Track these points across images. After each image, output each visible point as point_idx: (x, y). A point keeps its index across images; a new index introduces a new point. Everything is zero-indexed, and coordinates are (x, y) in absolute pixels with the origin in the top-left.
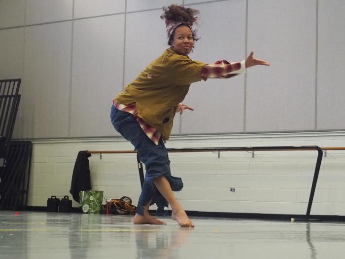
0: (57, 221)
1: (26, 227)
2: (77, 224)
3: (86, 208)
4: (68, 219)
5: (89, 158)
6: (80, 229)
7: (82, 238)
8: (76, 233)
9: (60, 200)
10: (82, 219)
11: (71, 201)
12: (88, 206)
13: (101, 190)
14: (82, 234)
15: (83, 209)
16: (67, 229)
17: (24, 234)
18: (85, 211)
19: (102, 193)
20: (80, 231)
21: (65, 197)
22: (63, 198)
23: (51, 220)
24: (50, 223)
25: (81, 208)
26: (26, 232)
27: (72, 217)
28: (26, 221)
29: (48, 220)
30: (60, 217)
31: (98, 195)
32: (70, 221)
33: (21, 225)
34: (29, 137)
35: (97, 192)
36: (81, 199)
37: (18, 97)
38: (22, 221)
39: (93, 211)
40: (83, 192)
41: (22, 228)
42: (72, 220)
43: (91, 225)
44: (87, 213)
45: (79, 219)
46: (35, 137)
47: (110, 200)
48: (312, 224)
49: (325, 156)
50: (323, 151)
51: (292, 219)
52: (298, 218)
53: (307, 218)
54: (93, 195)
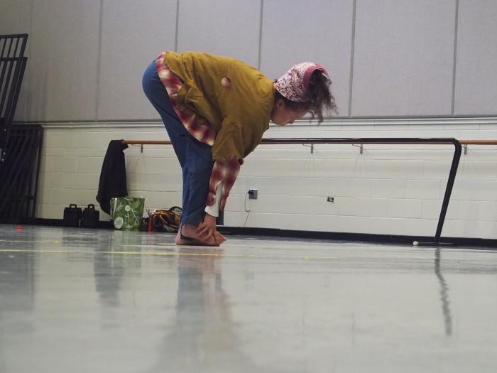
0: (78, 239)
1: (33, 246)
2: (107, 244)
3: (119, 222)
4: (94, 237)
5: (124, 151)
6: (111, 251)
7: (112, 263)
8: (105, 257)
9: (83, 209)
10: (113, 237)
11: (98, 212)
12: (122, 220)
13: (141, 197)
14: (112, 257)
15: (115, 223)
16: (91, 251)
17: (30, 256)
18: (119, 226)
19: (142, 201)
20: (110, 254)
21: (89, 206)
22: (87, 207)
23: (69, 239)
24: (67, 241)
25: (112, 221)
26: (32, 253)
27: (99, 235)
28: (33, 239)
29: (64, 239)
30: (81, 234)
31: (137, 204)
32: (97, 240)
33: (26, 244)
34: (39, 119)
35: (135, 199)
36: (113, 210)
37: (23, 61)
38: (26, 238)
39: (129, 226)
40: (116, 199)
41: (27, 248)
42: (100, 238)
43: (126, 246)
44: (121, 229)
45: (110, 238)
46: (47, 119)
47: (155, 211)
48: (443, 249)
49: (465, 153)
50: (462, 145)
51: (415, 243)
52: (424, 242)
53: (437, 241)
54: (130, 204)
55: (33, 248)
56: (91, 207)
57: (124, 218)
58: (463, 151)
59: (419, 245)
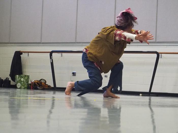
0: (2, 92)
2: (13, 95)
3: (19, 85)
5: (21, 56)
6: (15, 97)
7: (16, 102)
8: (13, 100)
10: (16, 92)
11: (10, 81)
12: (20, 84)
13: (28, 75)
15: (17, 86)
16: (8, 97)
18: (19, 87)
19: (28, 76)
20: (15, 99)
22: (5, 79)
25: (16, 85)
27: (10, 91)
30: (3, 90)
31: (26, 78)
32: (9, 92)
35: (25, 76)
36: (16, 80)
39: (23, 87)
40: (18, 76)
43: (22, 95)
44: (19, 88)
45: (15, 92)
47: (34, 81)
48: (152, 97)
49: (161, 57)
50: (160, 54)
51: (141, 94)
52: (144, 94)
53: (149, 94)
54: (23, 78)
56: (7, 79)
57: (21, 83)
58: (160, 57)
59: (142, 95)
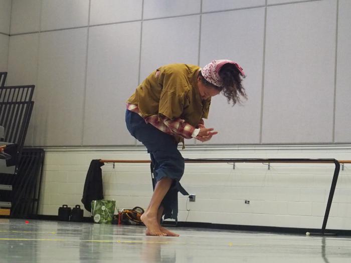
0: (68, 230)
1: (36, 236)
2: (88, 235)
3: (97, 218)
4: (80, 228)
5: (101, 167)
6: (91, 239)
7: (92, 249)
8: (87, 244)
9: (72, 209)
10: (93, 229)
11: (83, 211)
12: (99, 216)
13: (114, 200)
14: (92, 244)
15: (95, 218)
16: (77, 240)
17: (34, 243)
18: (97, 221)
19: (114, 203)
20: (91, 242)
21: (76, 206)
23: (62, 230)
24: (61, 232)
25: (92, 217)
26: (36, 241)
27: (83, 227)
28: (36, 230)
29: (59, 230)
30: (71, 227)
31: (110, 205)
32: (81, 231)
33: (31, 234)
34: (42, 145)
35: (109, 202)
36: (93, 209)
37: (31, 104)
38: (32, 230)
39: (104, 221)
40: (95, 201)
41: (32, 237)
42: (83, 230)
43: (102, 236)
44: (99, 223)
45: (91, 229)
46: (48, 145)
47: (123, 210)
49: (343, 170)
50: (341, 164)
51: (308, 233)
52: (314, 232)
53: (323, 232)
54: (105, 205)
55: (36, 238)
56: (78, 207)
57: (101, 215)
59: (310, 235)
